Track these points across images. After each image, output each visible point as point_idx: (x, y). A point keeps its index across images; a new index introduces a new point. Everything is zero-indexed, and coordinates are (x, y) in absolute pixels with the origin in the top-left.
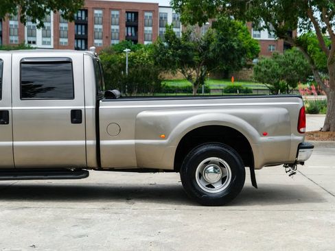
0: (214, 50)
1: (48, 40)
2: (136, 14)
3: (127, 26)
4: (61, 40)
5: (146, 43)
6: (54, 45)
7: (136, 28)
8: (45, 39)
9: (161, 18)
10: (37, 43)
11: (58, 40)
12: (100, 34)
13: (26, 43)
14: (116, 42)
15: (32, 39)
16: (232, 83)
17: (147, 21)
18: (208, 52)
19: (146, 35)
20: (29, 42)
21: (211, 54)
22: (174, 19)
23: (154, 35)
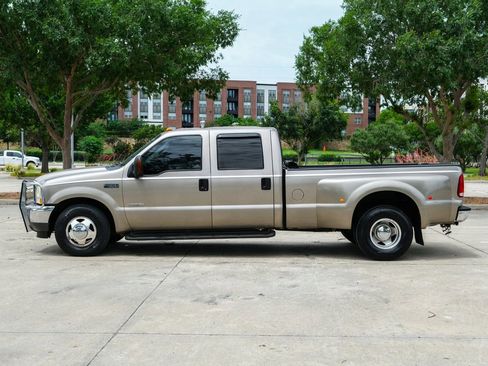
0: (317, 123)
1: (158, 114)
2: (236, 91)
3: (228, 102)
4: (170, 115)
5: (245, 117)
6: (164, 119)
7: (236, 103)
8: (155, 114)
10: (149, 117)
11: (167, 115)
12: (205, 109)
13: (139, 117)
14: (218, 116)
15: (143, 114)
16: (325, 153)
17: (246, 97)
19: (246, 110)
20: (142, 117)
21: (313, 127)
22: (270, 95)
23: (252, 109)
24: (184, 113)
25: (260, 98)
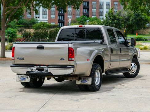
0: (132, 20)
1: (45, 16)
2: (88, 3)
3: (84, 9)
4: (52, 16)
5: (93, 17)
6: (48, 19)
7: (88, 9)
8: (44, 16)
9: (100, 4)
10: (40, 17)
11: (50, 16)
12: (71, 13)
13: (35, 18)
14: (78, 17)
17: (93, 6)
18: (129, 22)
19: (93, 13)
20: (36, 17)
21: (130, 23)
22: (107, 4)
23: (97, 12)
24: (59, 15)
25: (101, 7)
